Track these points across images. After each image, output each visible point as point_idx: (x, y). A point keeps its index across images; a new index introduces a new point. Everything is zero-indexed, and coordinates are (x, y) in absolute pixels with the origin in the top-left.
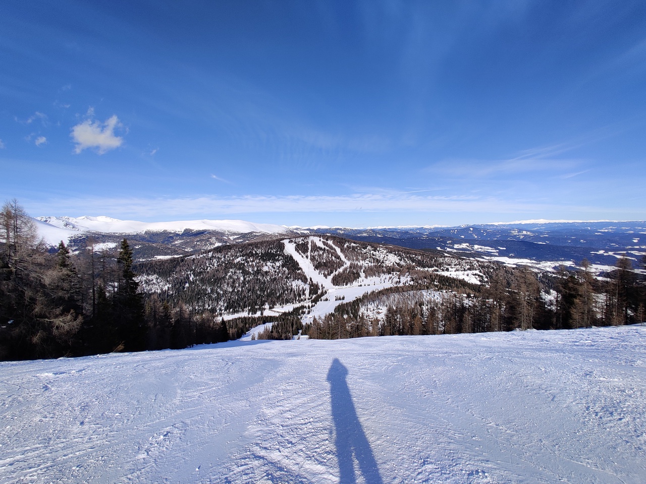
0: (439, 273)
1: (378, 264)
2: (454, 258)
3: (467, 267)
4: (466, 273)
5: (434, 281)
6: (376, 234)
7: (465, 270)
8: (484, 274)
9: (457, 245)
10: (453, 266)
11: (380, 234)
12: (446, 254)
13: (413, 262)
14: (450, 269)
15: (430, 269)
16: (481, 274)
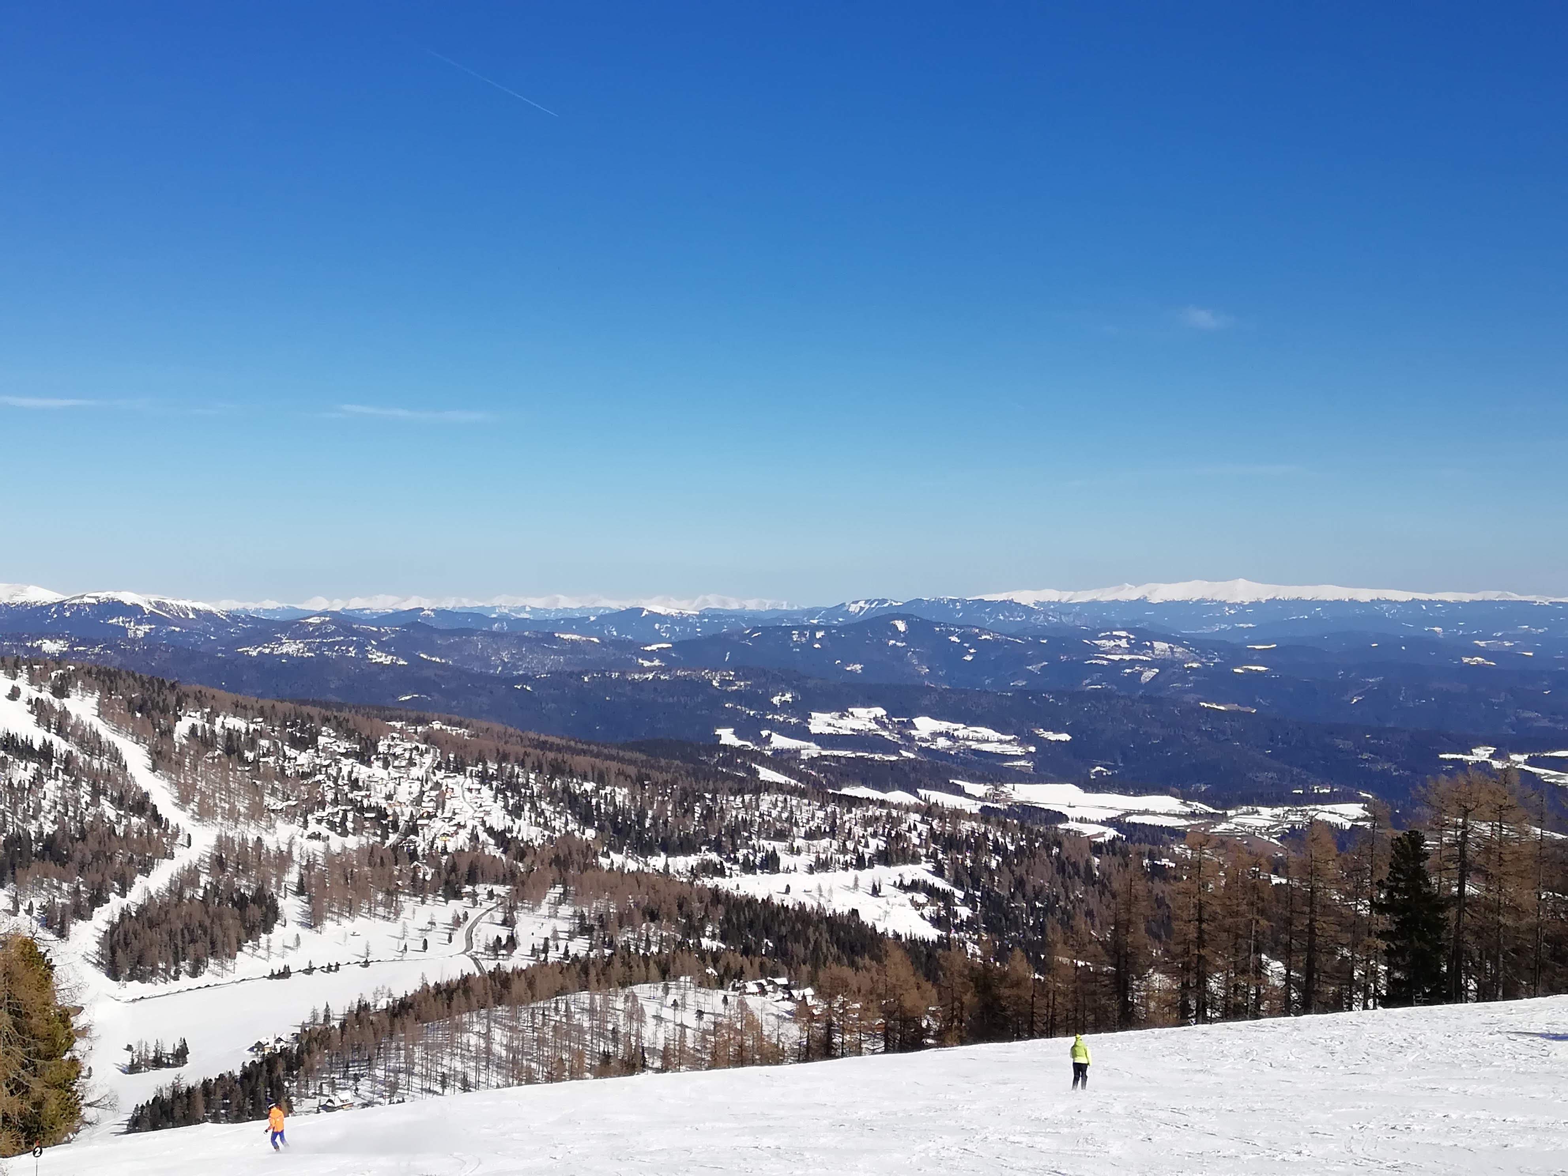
0: (725, 884)
1: (385, 837)
2: (802, 794)
3: (873, 843)
4: (867, 876)
5: (697, 931)
6: (361, 647)
7: (861, 863)
8: (957, 883)
9: (827, 717)
10: (799, 843)
11: (382, 647)
12: (766, 774)
13: (586, 820)
14: (785, 860)
15: (682, 863)
16: (940, 884)
